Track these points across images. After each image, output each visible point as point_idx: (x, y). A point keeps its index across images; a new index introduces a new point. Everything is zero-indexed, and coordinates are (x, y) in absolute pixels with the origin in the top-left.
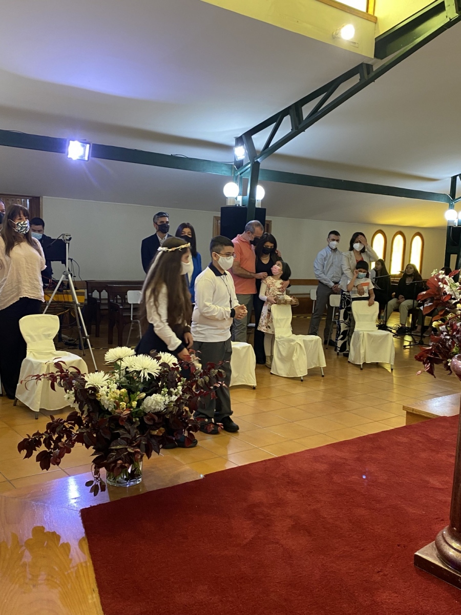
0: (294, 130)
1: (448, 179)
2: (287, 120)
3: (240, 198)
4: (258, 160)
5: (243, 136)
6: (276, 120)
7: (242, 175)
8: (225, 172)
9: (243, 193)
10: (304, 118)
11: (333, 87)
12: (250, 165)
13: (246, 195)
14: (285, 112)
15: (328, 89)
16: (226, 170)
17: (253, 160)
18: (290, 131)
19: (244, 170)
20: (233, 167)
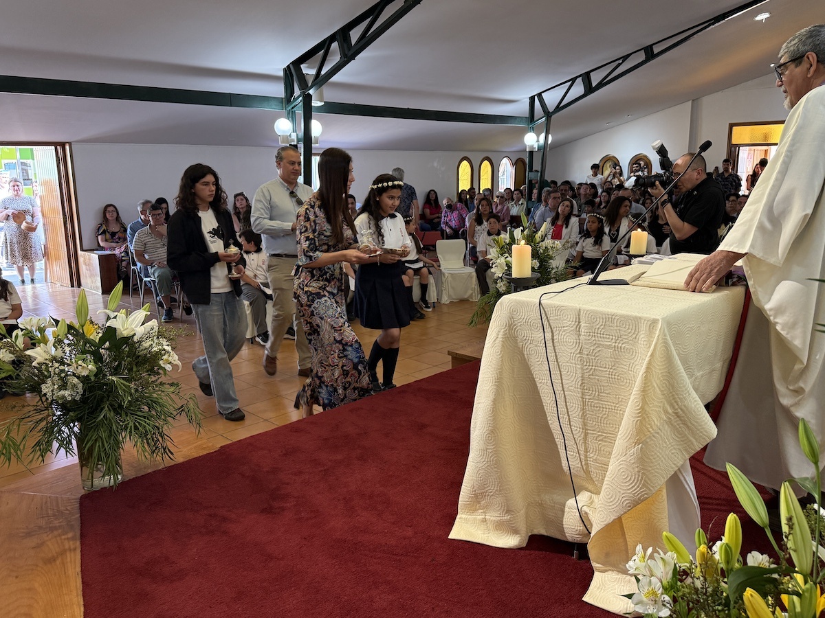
0: (344, 59)
1: (526, 100)
2: (335, 45)
3: (294, 136)
4: (311, 92)
5: (291, 67)
6: (324, 46)
7: (295, 109)
8: (274, 107)
10: (353, 42)
11: (379, 9)
12: (301, 98)
14: (332, 38)
15: (374, 12)
16: (276, 104)
17: (303, 93)
18: (339, 59)
19: (296, 103)
20: (284, 100)
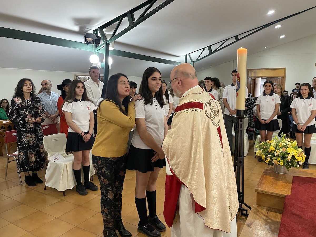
0: (131, 25)
2: (126, 19)
3: (99, 64)
4: (109, 42)
5: (98, 29)
6: (120, 19)
8: (89, 49)
9: (101, 61)
13: (103, 62)
14: (124, 15)
15: (152, 1)
16: (90, 48)
17: (106, 42)
18: (128, 26)
19: (100, 48)
20: (93, 46)
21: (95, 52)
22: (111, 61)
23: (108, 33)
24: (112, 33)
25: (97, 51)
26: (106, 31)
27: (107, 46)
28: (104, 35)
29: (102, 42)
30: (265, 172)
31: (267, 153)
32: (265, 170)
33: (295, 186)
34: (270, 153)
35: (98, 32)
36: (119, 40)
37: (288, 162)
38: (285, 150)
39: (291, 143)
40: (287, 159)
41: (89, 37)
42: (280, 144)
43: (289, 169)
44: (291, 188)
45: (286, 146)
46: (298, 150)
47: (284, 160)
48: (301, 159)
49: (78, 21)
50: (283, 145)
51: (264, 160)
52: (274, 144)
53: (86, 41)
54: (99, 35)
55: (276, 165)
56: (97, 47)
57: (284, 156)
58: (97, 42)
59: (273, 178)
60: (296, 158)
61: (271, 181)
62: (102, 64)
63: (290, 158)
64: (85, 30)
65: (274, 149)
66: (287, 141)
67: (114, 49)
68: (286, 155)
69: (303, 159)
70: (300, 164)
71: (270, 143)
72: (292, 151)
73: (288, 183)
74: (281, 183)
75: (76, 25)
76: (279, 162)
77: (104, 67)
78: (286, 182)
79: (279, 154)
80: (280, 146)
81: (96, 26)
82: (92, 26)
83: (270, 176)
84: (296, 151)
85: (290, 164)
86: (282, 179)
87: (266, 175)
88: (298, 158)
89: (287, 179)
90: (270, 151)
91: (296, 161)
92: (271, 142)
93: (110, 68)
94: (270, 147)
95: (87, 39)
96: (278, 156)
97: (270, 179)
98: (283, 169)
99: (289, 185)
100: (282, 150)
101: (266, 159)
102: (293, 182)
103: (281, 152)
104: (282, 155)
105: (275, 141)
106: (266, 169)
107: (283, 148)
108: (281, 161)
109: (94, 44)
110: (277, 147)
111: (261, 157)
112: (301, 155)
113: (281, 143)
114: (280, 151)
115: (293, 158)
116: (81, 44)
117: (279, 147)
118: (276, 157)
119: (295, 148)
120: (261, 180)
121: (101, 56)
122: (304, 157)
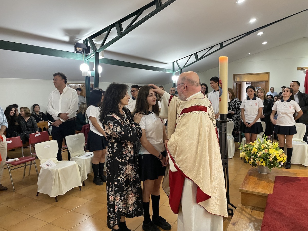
0: (119, 36)
3: (89, 72)
5: (88, 39)
6: (109, 29)
12: (94, 54)
14: (112, 26)
15: (139, 12)
16: (80, 57)
17: (95, 52)
18: (117, 36)
19: (89, 57)
20: (83, 55)
21: (85, 61)
22: (100, 69)
23: (98, 42)
24: (101, 42)
25: (87, 60)
26: (95, 41)
27: (97, 55)
28: (93, 45)
29: (92, 51)
30: (249, 173)
31: (250, 154)
32: (249, 171)
33: (277, 186)
34: (253, 154)
35: (88, 41)
36: (108, 48)
37: (270, 163)
38: (267, 151)
39: (273, 144)
40: (269, 160)
41: (79, 47)
42: (263, 146)
43: (271, 169)
44: (273, 187)
45: (268, 148)
46: (279, 151)
47: (266, 161)
48: (282, 159)
49: (68, 32)
50: (265, 146)
51: (248, 161)
52: (257, 146)
53: (76, 50)
54: (89, 45)
55: (259, 165)
56: (87, 56)
57: (266, 157)
58: (87, 51)
59: (256, 178)
60: (278, 158)
61: (254, 181)
62: (92, 72)
63: (272, 158)
64: (75, 40)
65: (256, 150)
66: (269, 143)
67: (103, 57)
68: (268, 156)
69: (284, 160)
70: (281, 164)
71: (253, 145)
72: (274, 152)
73: (270, 183)
74: (263, 183)
75: (66, 35)
76: (262, 162)
77: (94, 75)
78: (269, 181)
79: (261, 155)
80: (263, 148)
81: (86, 36)
82: (82, 36)
83: (254, 177)
84: (278, 152)
85: (272, 164)
86: (265, 179)
87: (250, 175)
88: (279, 159)
89: (270, 179)
90: (253, 153)
91: (278, 161)
92: (254, 143)
93: (100, 76)
94: (253, 148)
95: (77, 48)
96: (260, 157)
97: (254, 179)
98: (266, 170)
99: (271, 184)
100: (264, 151)
101: (249, 160)
102: (275, 182)
103: (264, 153)
104: (264, 156)
105: (257, 143)
106: (251, 170)
107: (265, 149)
108: (263, 161)
109: (84, 53)
110: (259, 149)
111: (245, 158)
112: (282, 155)
113: (263, 144)
114: (262, 152)
115: (275, 158)
116: (72, 53)
117: (261, 149)
118: (259, 158)
119: (276, 149)
120: (245, 181)
121: (91, 65)
122: (285, 157)
